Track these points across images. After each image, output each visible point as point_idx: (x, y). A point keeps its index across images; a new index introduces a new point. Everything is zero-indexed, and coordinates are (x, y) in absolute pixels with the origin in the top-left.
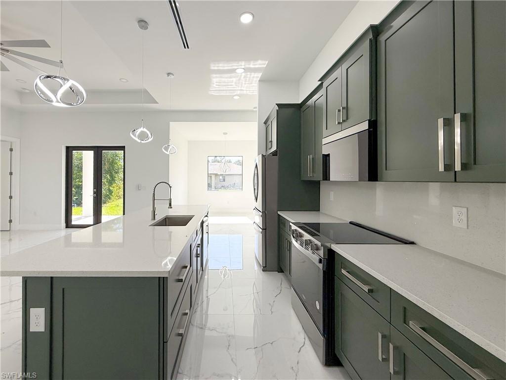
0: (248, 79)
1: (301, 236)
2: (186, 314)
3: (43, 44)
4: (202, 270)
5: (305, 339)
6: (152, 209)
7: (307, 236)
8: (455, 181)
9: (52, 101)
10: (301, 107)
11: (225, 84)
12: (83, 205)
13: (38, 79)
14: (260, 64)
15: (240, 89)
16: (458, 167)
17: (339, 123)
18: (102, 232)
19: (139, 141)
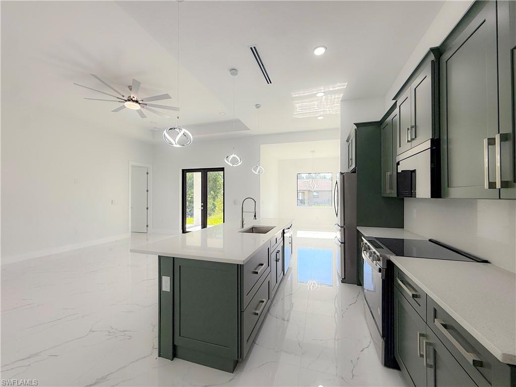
0: (329, 100)
1: (369, 249)
2: (263, 302)
3: (166, 97)
4: (284, 275)
5: (370, 342)
6: (241, 219)
7: (374, 249)
8: (500, 198)
9: (173, 144)
10: (381, 124)
11: (307, 107)
12: (194, 216)
13: (165, 132)
14: (339, 86)
15: (322, 110)
16: (498, 185)
17: (408, 141)
18: (208, 239)
19: (231, 165)
